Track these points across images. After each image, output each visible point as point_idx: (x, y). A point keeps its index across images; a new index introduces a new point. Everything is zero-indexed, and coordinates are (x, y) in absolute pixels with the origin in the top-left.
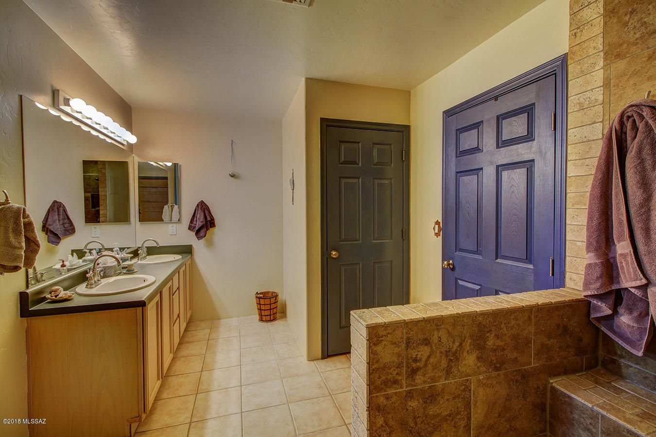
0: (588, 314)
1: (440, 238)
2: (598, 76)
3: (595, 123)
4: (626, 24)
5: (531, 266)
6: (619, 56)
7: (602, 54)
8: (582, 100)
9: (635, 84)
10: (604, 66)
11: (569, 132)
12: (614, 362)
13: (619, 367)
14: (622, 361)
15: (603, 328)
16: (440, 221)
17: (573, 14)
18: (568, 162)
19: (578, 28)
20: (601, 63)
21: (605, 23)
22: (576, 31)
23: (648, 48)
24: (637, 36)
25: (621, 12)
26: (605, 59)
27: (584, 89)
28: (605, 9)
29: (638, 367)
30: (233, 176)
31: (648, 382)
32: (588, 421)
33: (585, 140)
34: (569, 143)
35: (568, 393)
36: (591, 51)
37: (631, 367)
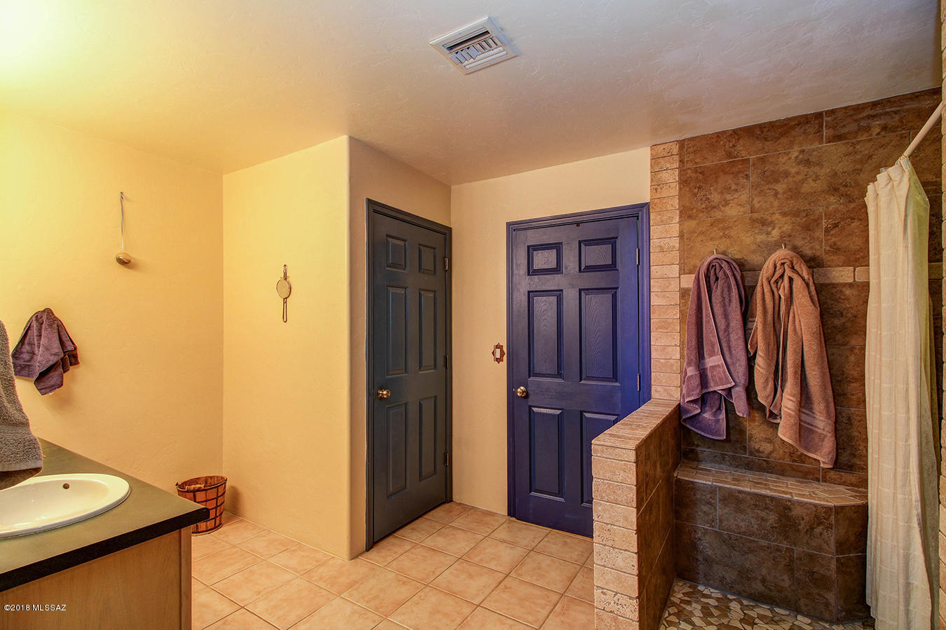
0: (680, 417)
1: (504, 363)
2: (675, 228)
3: (673, 264)
4: (695, 195)
5: (618, 384)
6: (690, 217)
7: (678, 212)
8: (662, 243)
9: (702, 241)
10: (680, 221)
11: (652, 268)
12: (692, 451)
13: (697, 454)
14: (699, 448)
15: (688, 426)
16: (504, 344)
17: (654, 173)
18: (651, 293)
19: (659, 185)
20: (677, 219)
21: (680, 189)
22: (656, 187)
23: (711, 217)
24: (703, 206)
25: (692, 184)
26: (680, 217)
27: (664, 236)
28: (680, 178)
29: (709, 450)
30: (124, 263)
31: (717, 459)
32: (709, 496)
33: (665, 276)
34: (652, 277)
35: (692, 480)
36: (669, 208)
37: (705, 451)
